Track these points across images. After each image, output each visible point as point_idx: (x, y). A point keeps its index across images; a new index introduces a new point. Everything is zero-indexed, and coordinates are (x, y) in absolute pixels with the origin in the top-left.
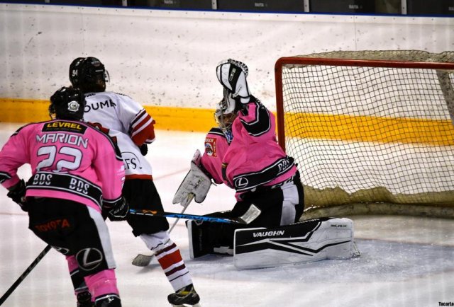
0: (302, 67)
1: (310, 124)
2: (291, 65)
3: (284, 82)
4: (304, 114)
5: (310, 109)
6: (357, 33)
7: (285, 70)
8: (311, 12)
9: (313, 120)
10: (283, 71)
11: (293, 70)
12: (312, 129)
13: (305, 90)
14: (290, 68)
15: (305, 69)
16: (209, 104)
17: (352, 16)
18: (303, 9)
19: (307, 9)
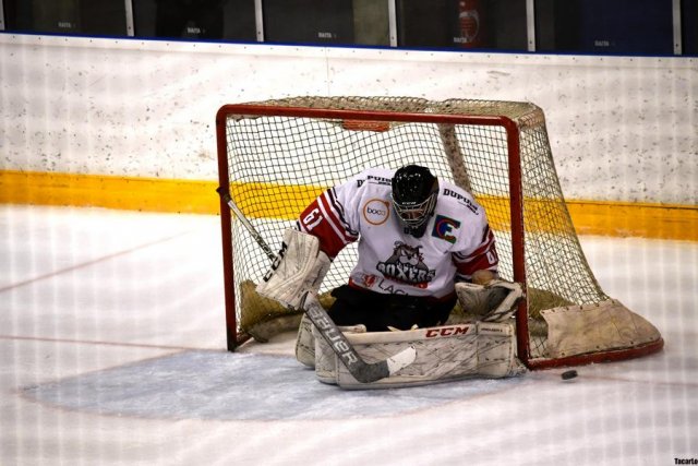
0: (255, 118)
1: (267, 199)
2: (239, 116)
3: (228, 139)
4: (258, 185)
5: (267, 178)
6: (331, 72)
7: (230, 122)
8: (267, 41)
9: (271, 192)
10: (228, 124)
11: (242, 122)
12: (269, 206)
13: (259, 150)
14: (238, 120)
15: (259, 120)
16: (124, 169)
17: (323, 48)
18: (256, 37)
19: (261, 38)
